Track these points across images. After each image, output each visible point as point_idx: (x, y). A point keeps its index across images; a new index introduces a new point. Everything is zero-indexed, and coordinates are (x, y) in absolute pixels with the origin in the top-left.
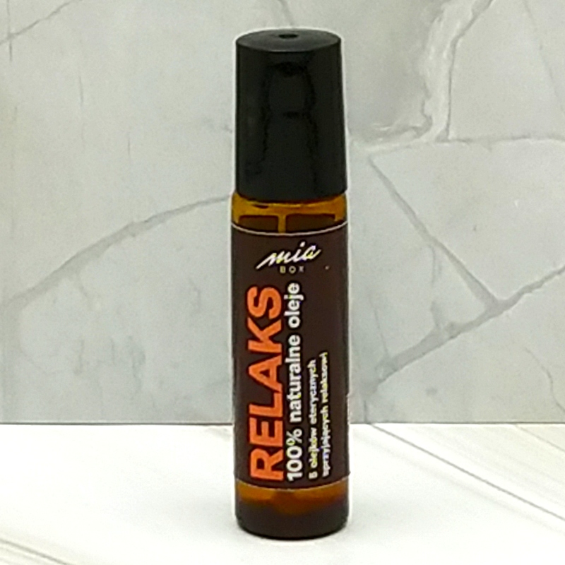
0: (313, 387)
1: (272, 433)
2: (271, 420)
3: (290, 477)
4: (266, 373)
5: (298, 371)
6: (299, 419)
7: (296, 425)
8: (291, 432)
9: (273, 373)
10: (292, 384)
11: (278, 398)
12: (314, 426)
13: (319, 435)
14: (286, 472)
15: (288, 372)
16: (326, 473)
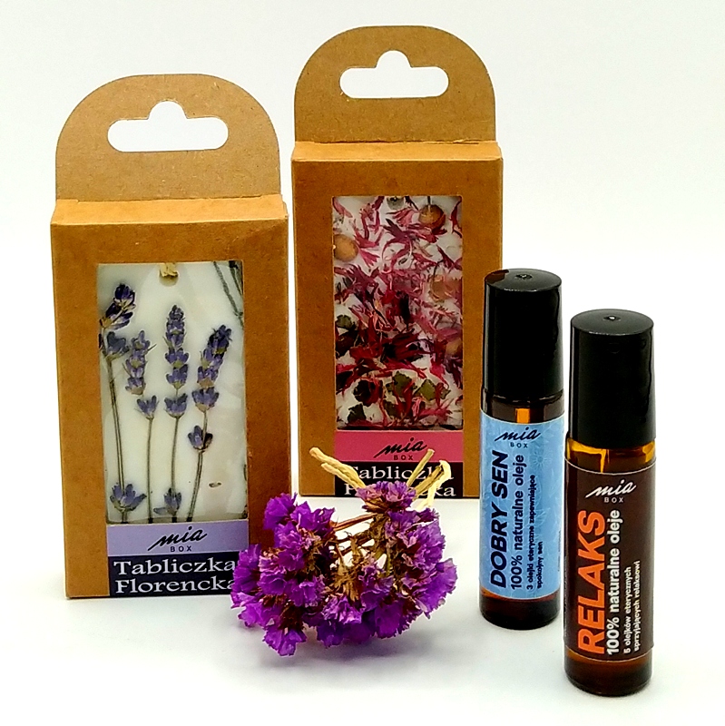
0: (628, 587)
1: (595, 619)
2: (595, 610)
3: (609, 652)
4: (592, 575)
5: (617, 575)
6: (617, 610)
7: (615, 615)
8: (611, 620)
9: (598, 575)
10: (612, 584)
11: (601, 594)
12: (628, 615)
13: (632, 622)
14: (606, 648)
15: (609, 576)
16: (636, 649)
